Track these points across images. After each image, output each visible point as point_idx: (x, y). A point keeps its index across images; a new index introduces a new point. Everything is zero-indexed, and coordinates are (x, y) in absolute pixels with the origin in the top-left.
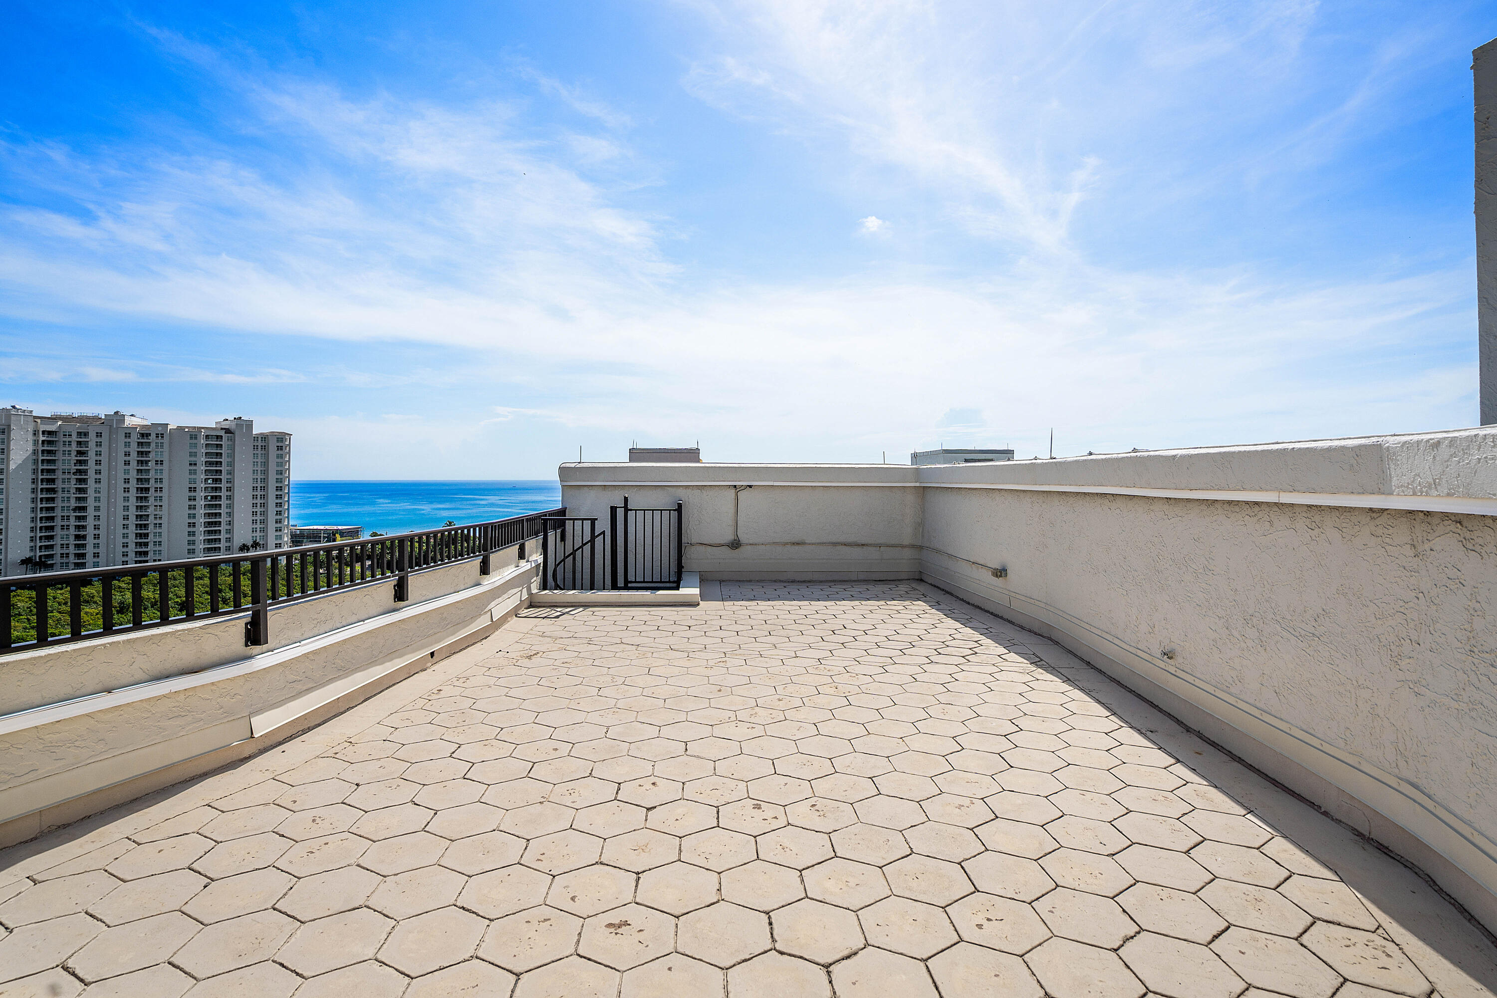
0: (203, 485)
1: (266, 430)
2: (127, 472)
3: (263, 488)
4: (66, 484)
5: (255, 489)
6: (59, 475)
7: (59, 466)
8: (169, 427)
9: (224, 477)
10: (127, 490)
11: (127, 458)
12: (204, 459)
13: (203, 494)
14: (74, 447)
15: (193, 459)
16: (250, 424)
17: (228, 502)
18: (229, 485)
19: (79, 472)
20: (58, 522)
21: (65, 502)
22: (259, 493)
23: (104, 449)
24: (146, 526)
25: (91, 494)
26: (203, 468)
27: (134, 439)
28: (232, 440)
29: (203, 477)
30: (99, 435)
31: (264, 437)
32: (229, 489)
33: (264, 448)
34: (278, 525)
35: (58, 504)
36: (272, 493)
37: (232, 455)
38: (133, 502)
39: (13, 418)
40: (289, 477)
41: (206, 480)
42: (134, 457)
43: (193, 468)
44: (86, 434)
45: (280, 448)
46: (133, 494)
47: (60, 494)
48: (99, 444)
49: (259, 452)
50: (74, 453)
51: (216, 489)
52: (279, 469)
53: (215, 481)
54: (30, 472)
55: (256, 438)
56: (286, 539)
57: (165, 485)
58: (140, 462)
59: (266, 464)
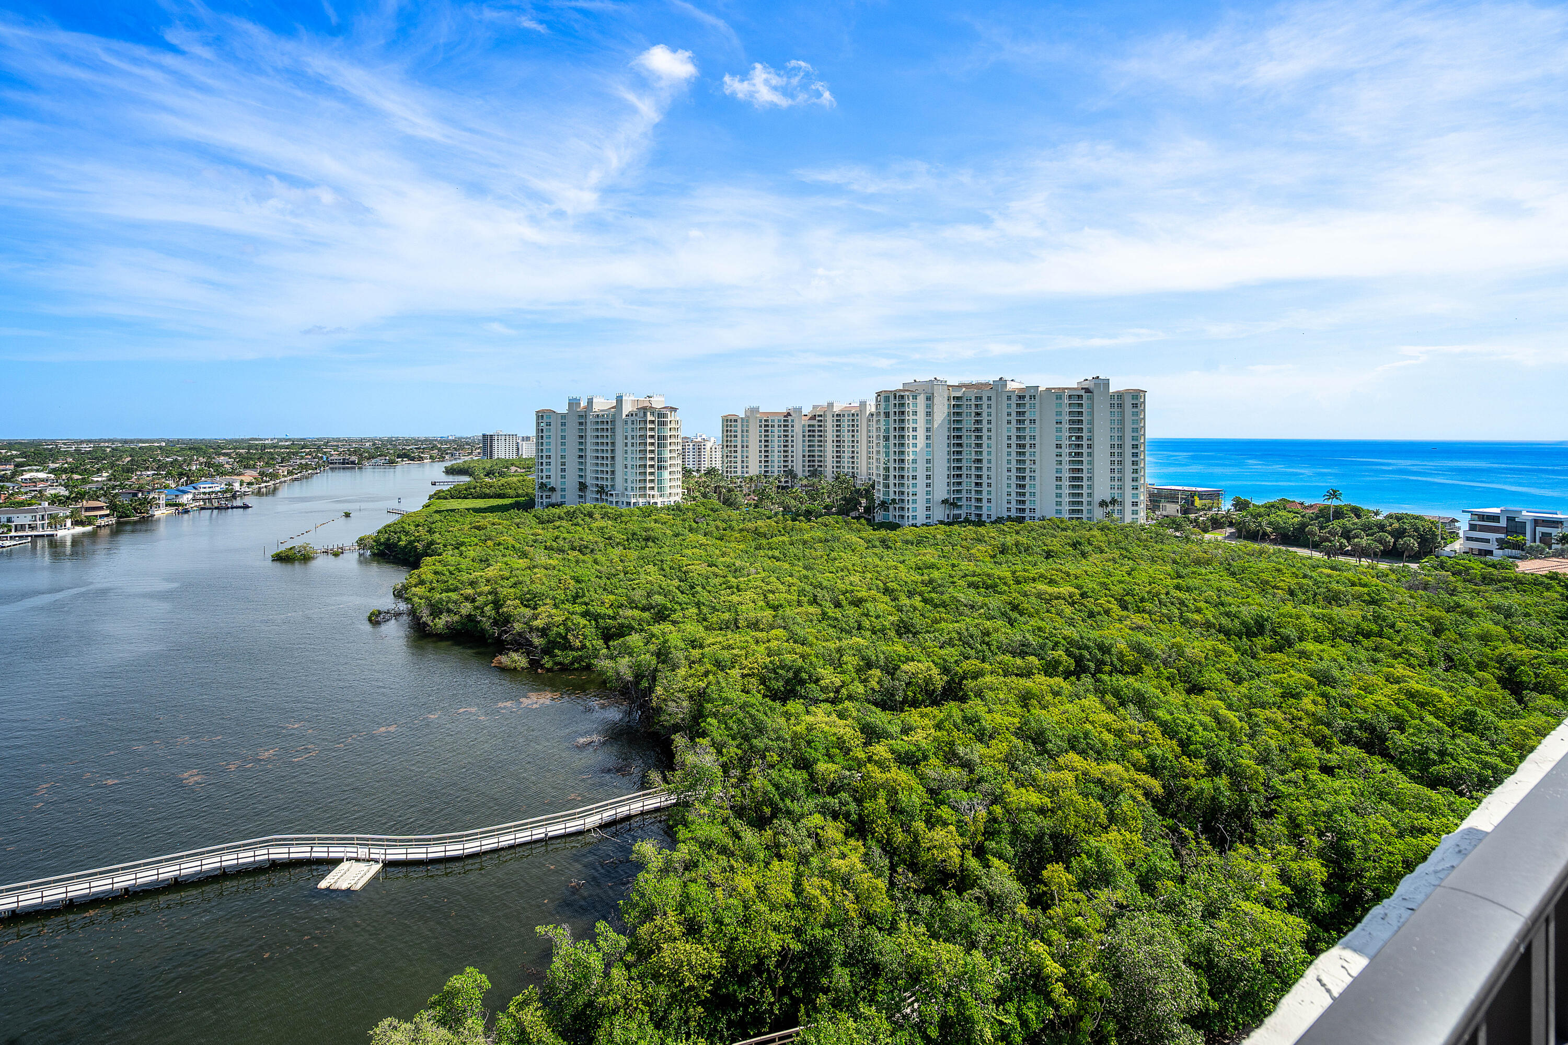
0: (1067, 442)
1: (1122, 388)
2: (1009, 430)
3: (1120, 446)
4: (969, 440)
5: (1112, 446)
6: (964, 433)
7: (964, 425)
8: (1040, 389)
9: (1085, 434)
10: (1009, 446)
11: (1009, 418)
12: (1067, 418)
13: (1067, 451)
14: (973, 410)
15: (1059, 418)
16: (1106, 383)
17: (1089, 459)
18: (1089, 442)
19: (977, 430)
20: (964, 472)
21: (969, 454)
22: (1116, 451)
23: (993, 410)
24: (1024, 478)
25: (985, 449)
26: (1068, 426)
27: (1014, 400)
28: (1091, 399)
29: (1068, 434)
30: (989, 398)
31: (1120, 395)
32: (1089, 446)
33: (1120, 406)
34: (1135, 484)
35: (964, 456)
36: (1128, 451)
37: (1092, 413)
38: (1014, 457)
39: (935, 387)
40: (1144, 435)
41: (1070, 437)
42: (1014, 417)
43: (1059, 426)
44: (981, 398)
45: (1135, 406)
46: (1014, 448)
47: (965, 448)
48: (989, 406)
49: (1116, 410)
50: (973, 414)
51: (1078, 446)
52: (1135, 426)
53: (1078, 438)
54: (946, 429)
55: (1112, 397)
56: (1142, 498)
57: (1037, 442)
58: (1019, 421)
59: (1122, 422)
